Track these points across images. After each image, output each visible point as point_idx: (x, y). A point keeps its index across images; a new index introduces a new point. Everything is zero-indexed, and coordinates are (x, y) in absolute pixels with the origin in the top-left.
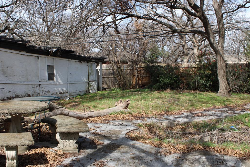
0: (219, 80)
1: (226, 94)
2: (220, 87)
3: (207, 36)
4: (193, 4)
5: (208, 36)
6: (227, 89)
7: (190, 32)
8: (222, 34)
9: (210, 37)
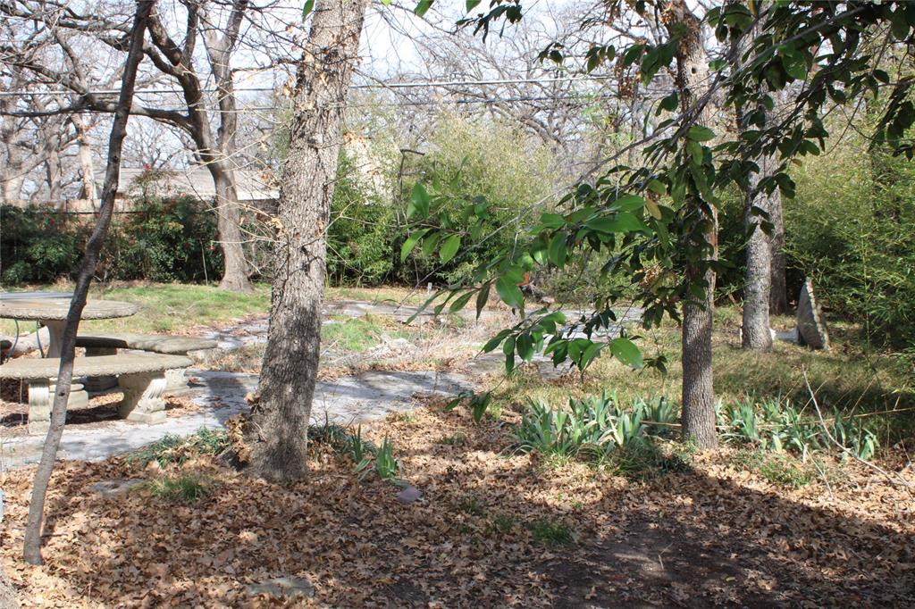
0: (225, 250)
1: (244, 285)
2: (227, 267)
3: (194, 130)
4: (164, 40)
5: (196, 127)
6: (244, 273)
7: (145, 112)
8: (231, 125)
9: (201, 130)
